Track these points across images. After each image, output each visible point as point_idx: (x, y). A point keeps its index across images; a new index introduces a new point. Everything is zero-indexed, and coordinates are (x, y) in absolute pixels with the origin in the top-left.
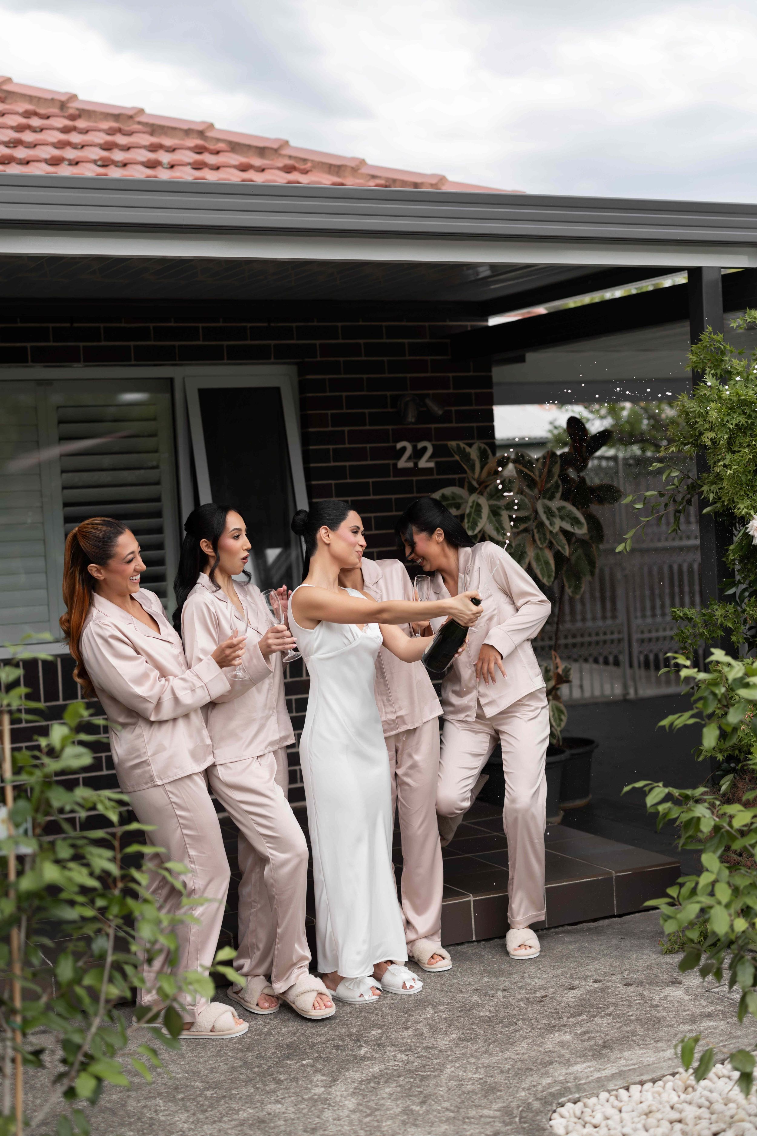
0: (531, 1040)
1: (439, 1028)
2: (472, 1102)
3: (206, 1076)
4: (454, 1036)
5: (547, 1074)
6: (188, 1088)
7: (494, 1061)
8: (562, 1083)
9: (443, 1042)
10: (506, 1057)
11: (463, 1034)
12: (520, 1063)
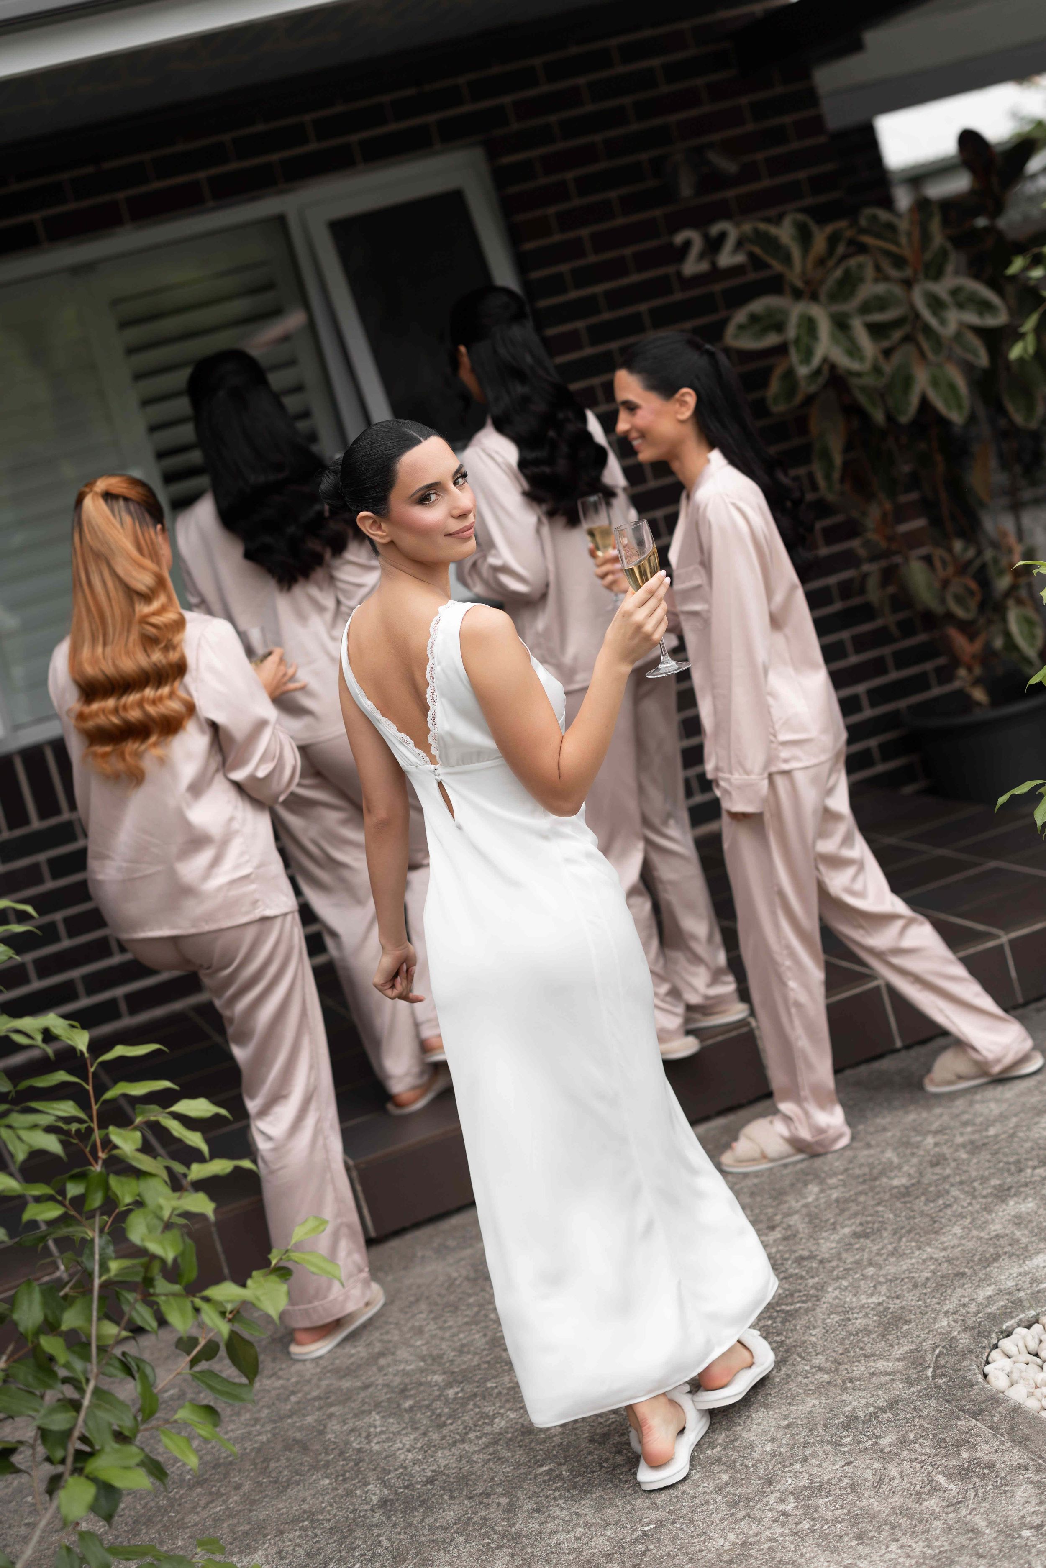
0: (969, 1220)
1: (824, 1218)
2: (862, 1349)
3: (452, 1361)
4: (847, 1230)
5: (988, 1279)
6: (422, 1388)
7: (905, 1267)
8: (1009, 1293)
9: (828, 1244)
10: (925, 1256)
11: (861, 1224)
12: (946, 1265)
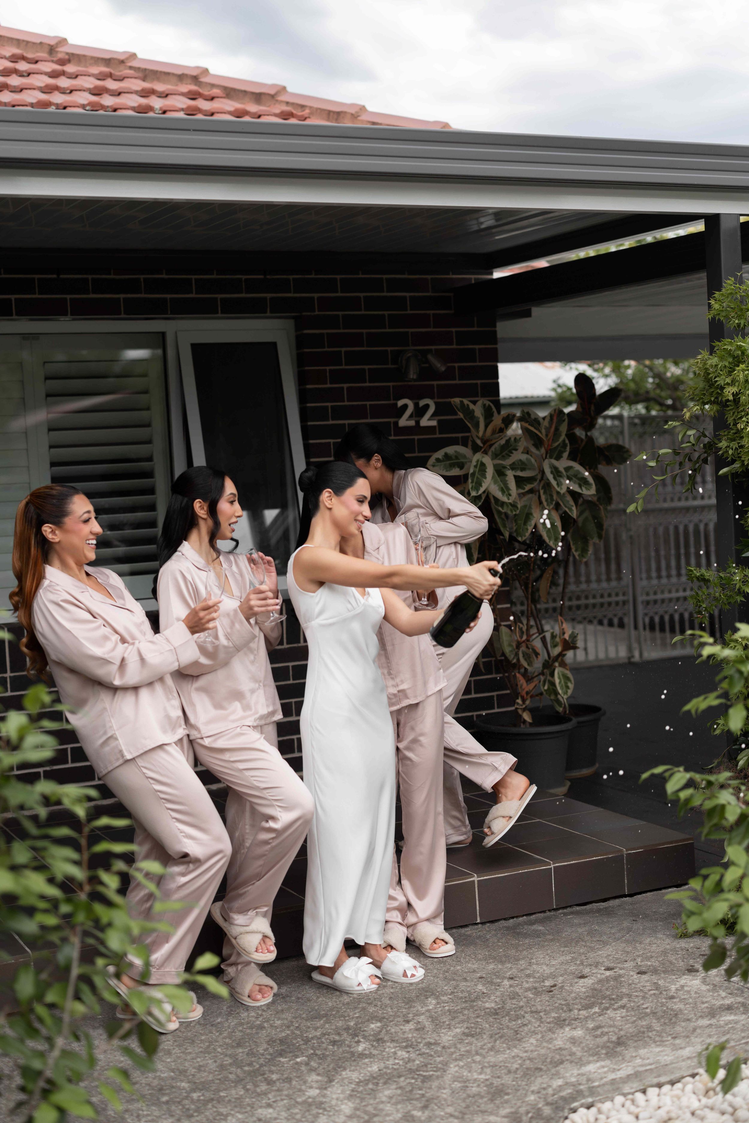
0: (540, 1036)
1: (442, 1021)
2: (478, 1107)
3: (193, 1075)
4: (458, 1030)
5: (557, 1075)
6: (174, 1090)
7: (501, 1059)
8: (574, 1085)
9: (447, 1037)
10: (513, 1054)
11: (467, 1028)
12: (528, 1062)
